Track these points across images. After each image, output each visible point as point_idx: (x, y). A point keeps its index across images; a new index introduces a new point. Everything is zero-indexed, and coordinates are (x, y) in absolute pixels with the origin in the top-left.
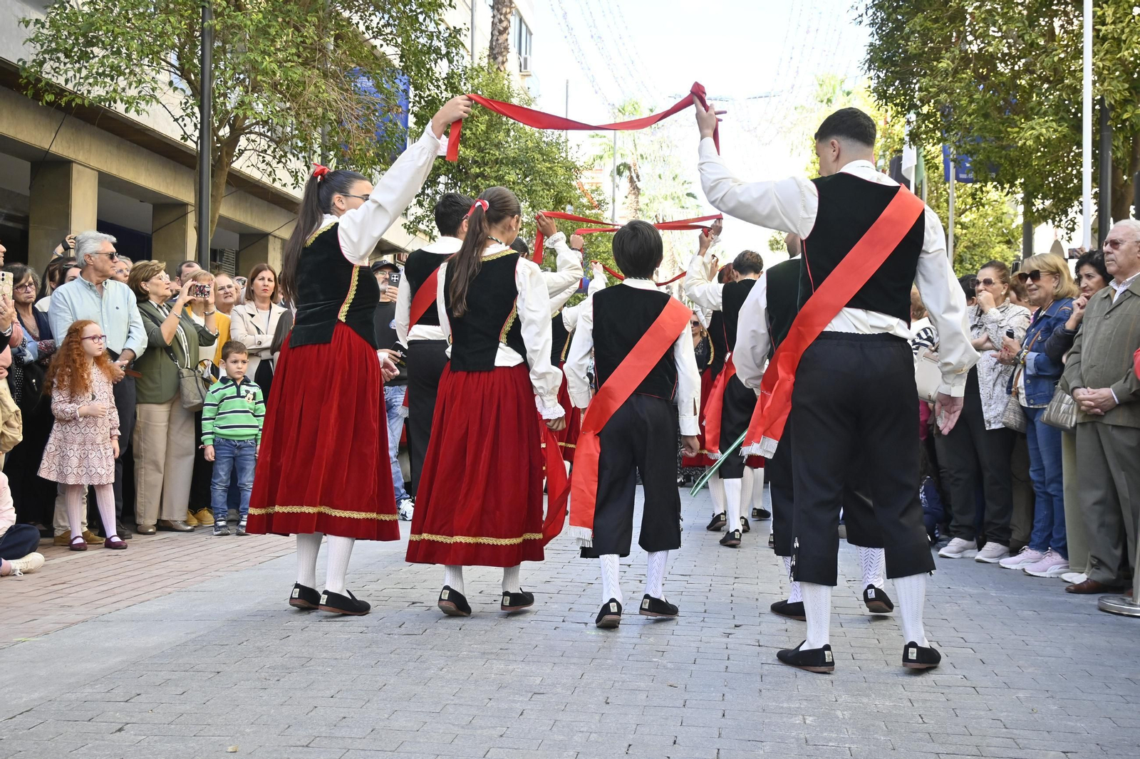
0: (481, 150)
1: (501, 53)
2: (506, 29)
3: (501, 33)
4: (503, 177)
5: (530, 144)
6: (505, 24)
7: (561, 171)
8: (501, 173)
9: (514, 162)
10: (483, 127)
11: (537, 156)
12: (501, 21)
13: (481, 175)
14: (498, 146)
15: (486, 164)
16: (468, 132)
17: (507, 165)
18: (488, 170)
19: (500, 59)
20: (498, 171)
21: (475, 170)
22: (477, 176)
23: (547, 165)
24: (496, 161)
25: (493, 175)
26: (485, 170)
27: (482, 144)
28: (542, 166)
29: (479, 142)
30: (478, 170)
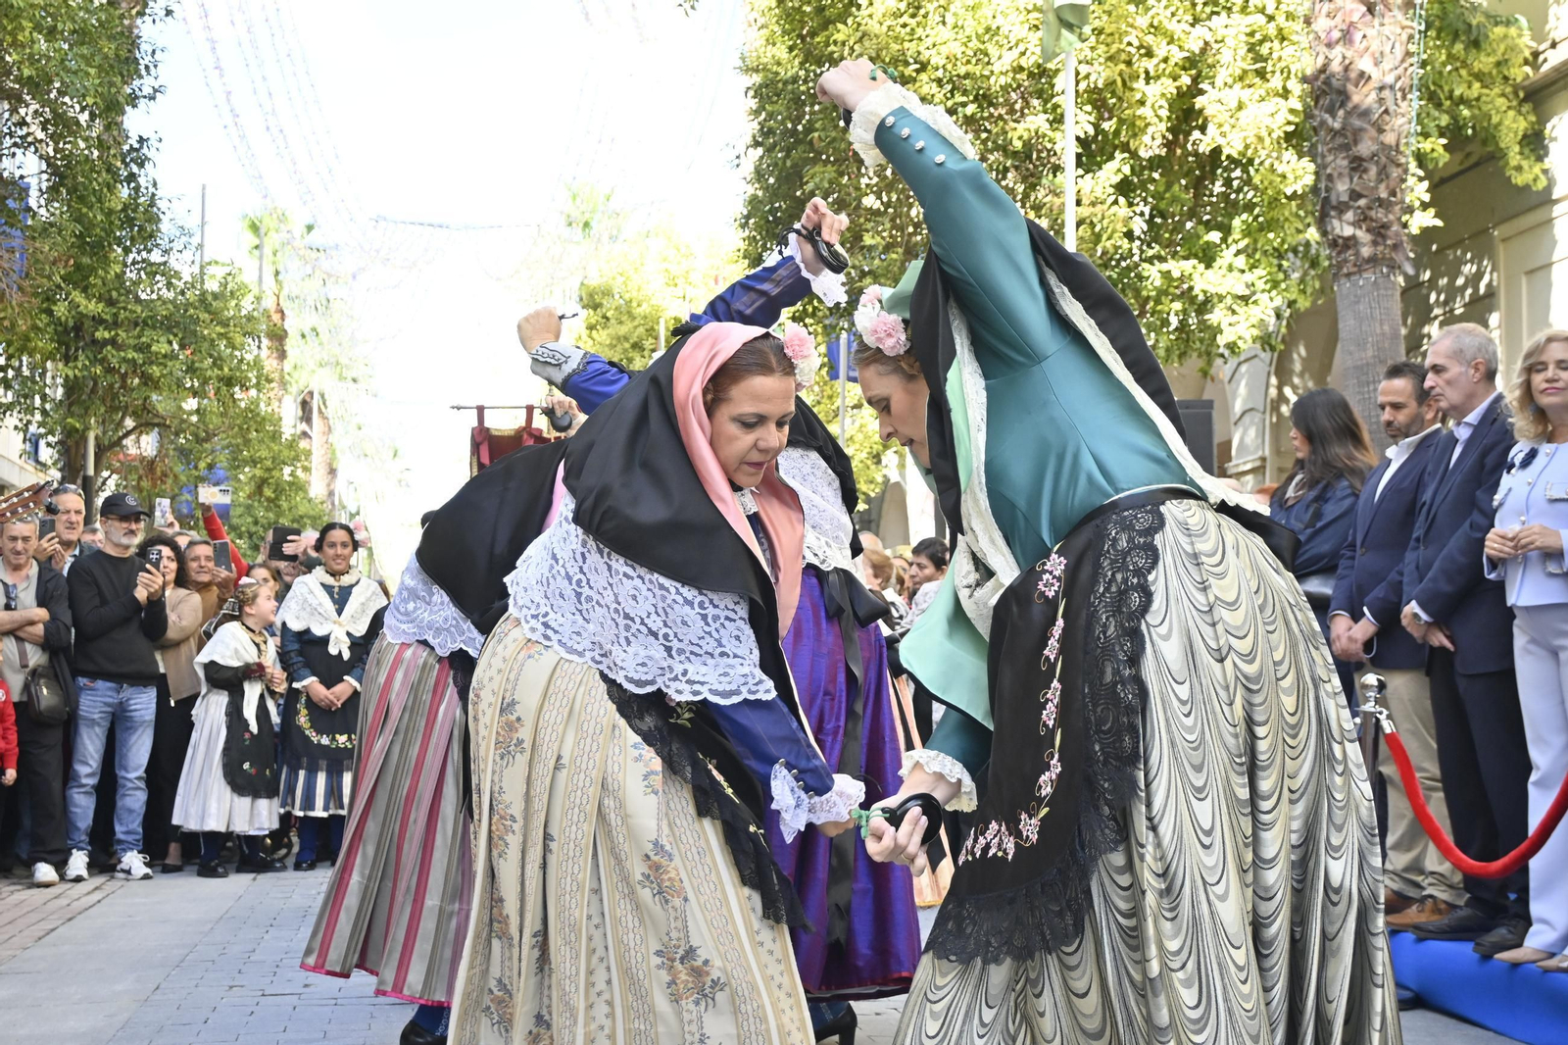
0: (111, 303)
4: (149, 346)
8: (144, 339)
9: (169, 325)
13: (113, 342)
17: (154, 328)
18: (123, 334)
20: (139, 337)
21: (102, 334)
22: (105, 342)
23: (219, 329)
25: (132, 342)
26: (117, 335)
27: (114, 294)
29: (109, 291)
30: (107, 335)
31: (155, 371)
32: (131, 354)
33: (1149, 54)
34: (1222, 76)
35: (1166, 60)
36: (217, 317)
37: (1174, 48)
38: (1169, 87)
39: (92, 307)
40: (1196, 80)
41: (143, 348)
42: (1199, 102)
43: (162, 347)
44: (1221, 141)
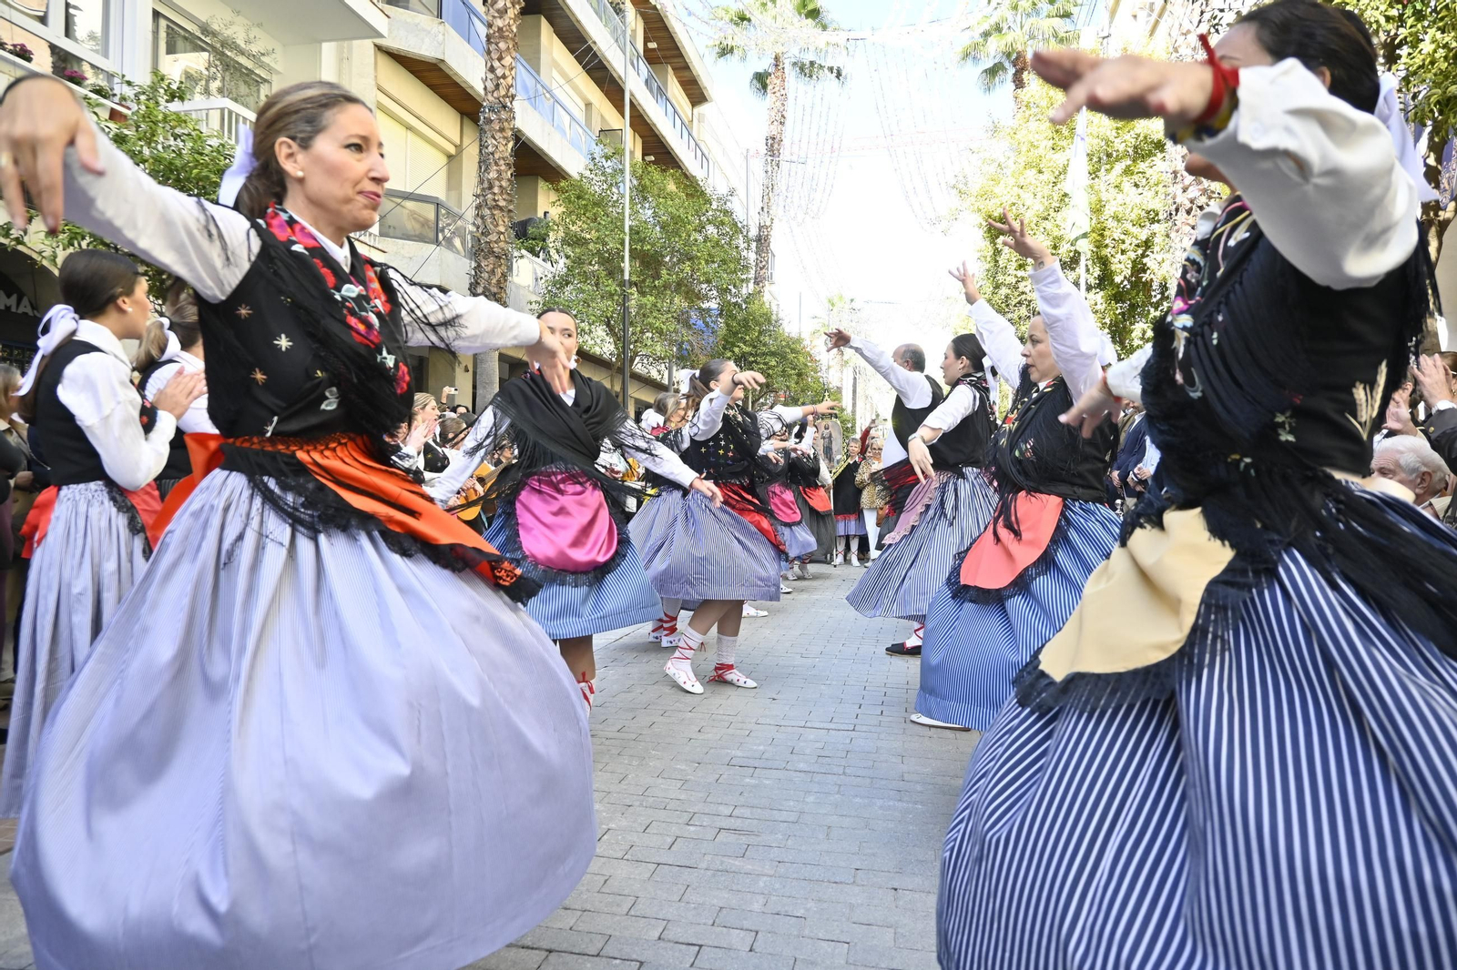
0: (755, 347)
1: (761, 281)
2: (764, 266)
3: (761, 269)
5: (784, 343)
6: (764, 263)
7: (801, 359)
9: (773, 354)
10: (757, 334)
11: (788, 350)
12: (761, 262)
13: (755, 362)
14: (765, 345)
15: (757, 355)
16: (747, 337)
19: (761, 285)
22: (753, 362)
24: (764, 354)
28: (791, 356)
31: (771, 372)
32: (762, 366)
33: (1123, 242)
34: (1156, 249)
35: (1131, 244)
36: (793, 351)
37: (1134, 240)
38: (1132, 255)
39: (747, 349)
40: (1145, 251)
41: (765, 364)
42: (1145, 260)
43: (773, 363)
44: (1152, 276)
